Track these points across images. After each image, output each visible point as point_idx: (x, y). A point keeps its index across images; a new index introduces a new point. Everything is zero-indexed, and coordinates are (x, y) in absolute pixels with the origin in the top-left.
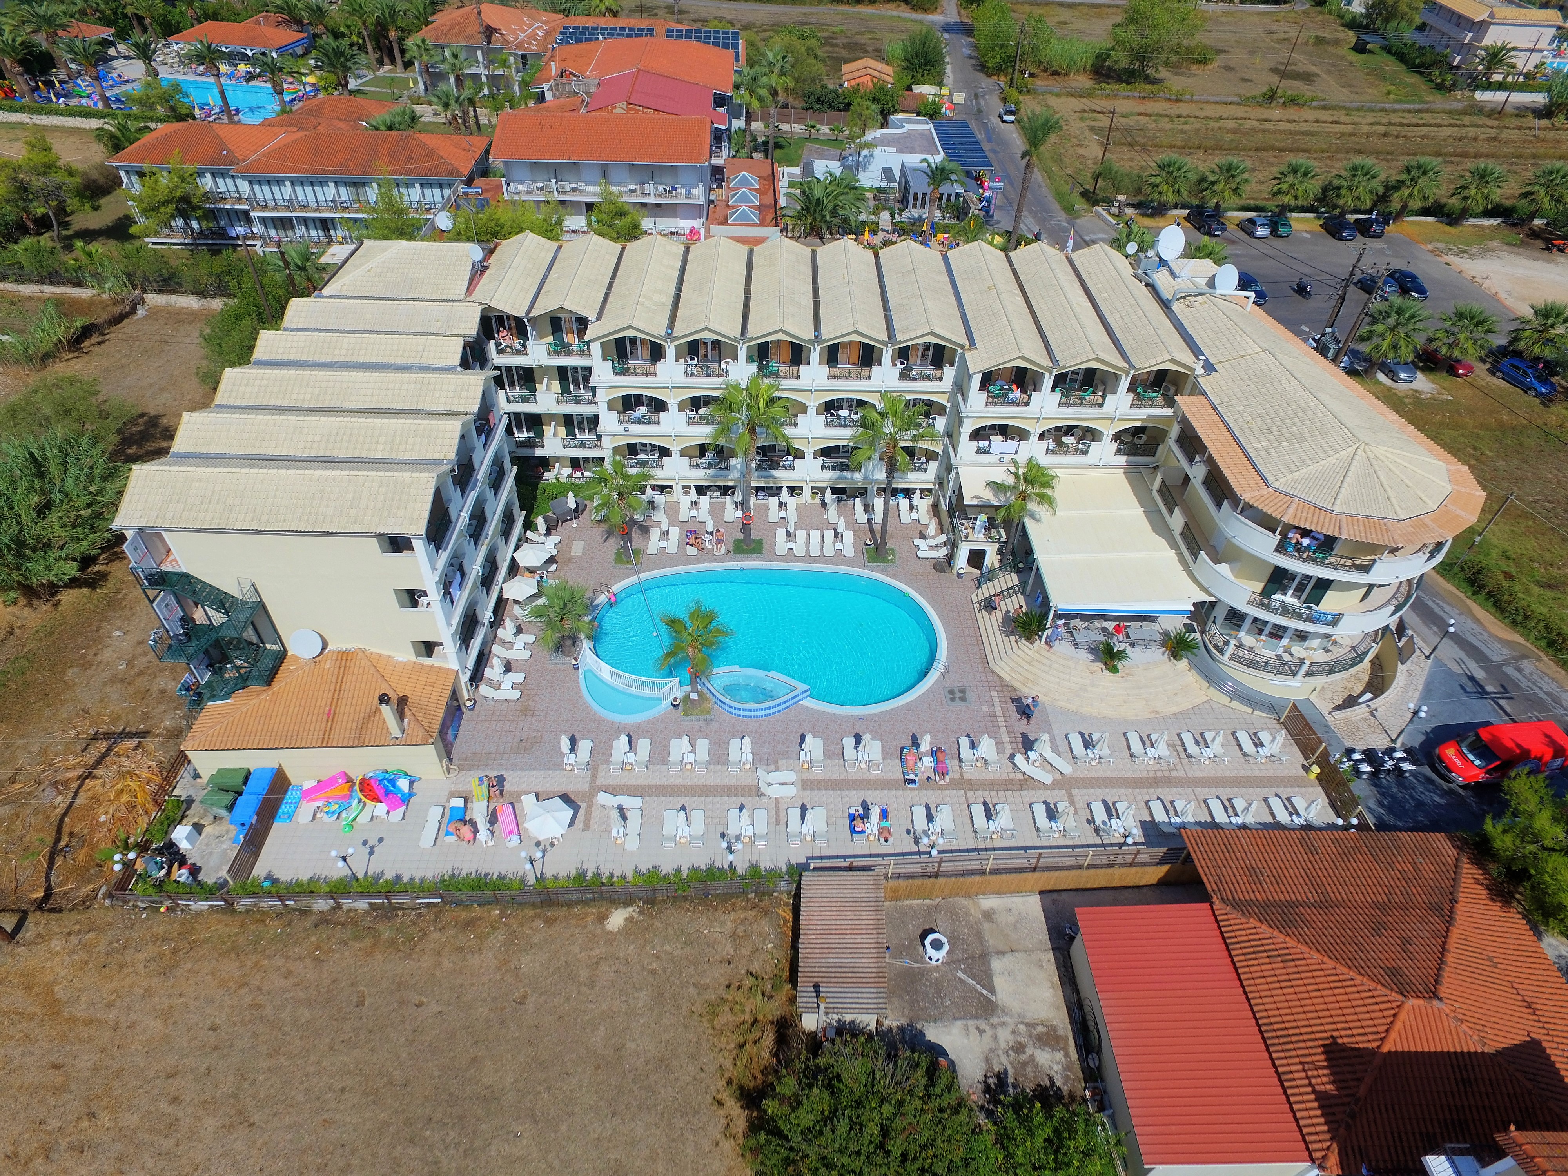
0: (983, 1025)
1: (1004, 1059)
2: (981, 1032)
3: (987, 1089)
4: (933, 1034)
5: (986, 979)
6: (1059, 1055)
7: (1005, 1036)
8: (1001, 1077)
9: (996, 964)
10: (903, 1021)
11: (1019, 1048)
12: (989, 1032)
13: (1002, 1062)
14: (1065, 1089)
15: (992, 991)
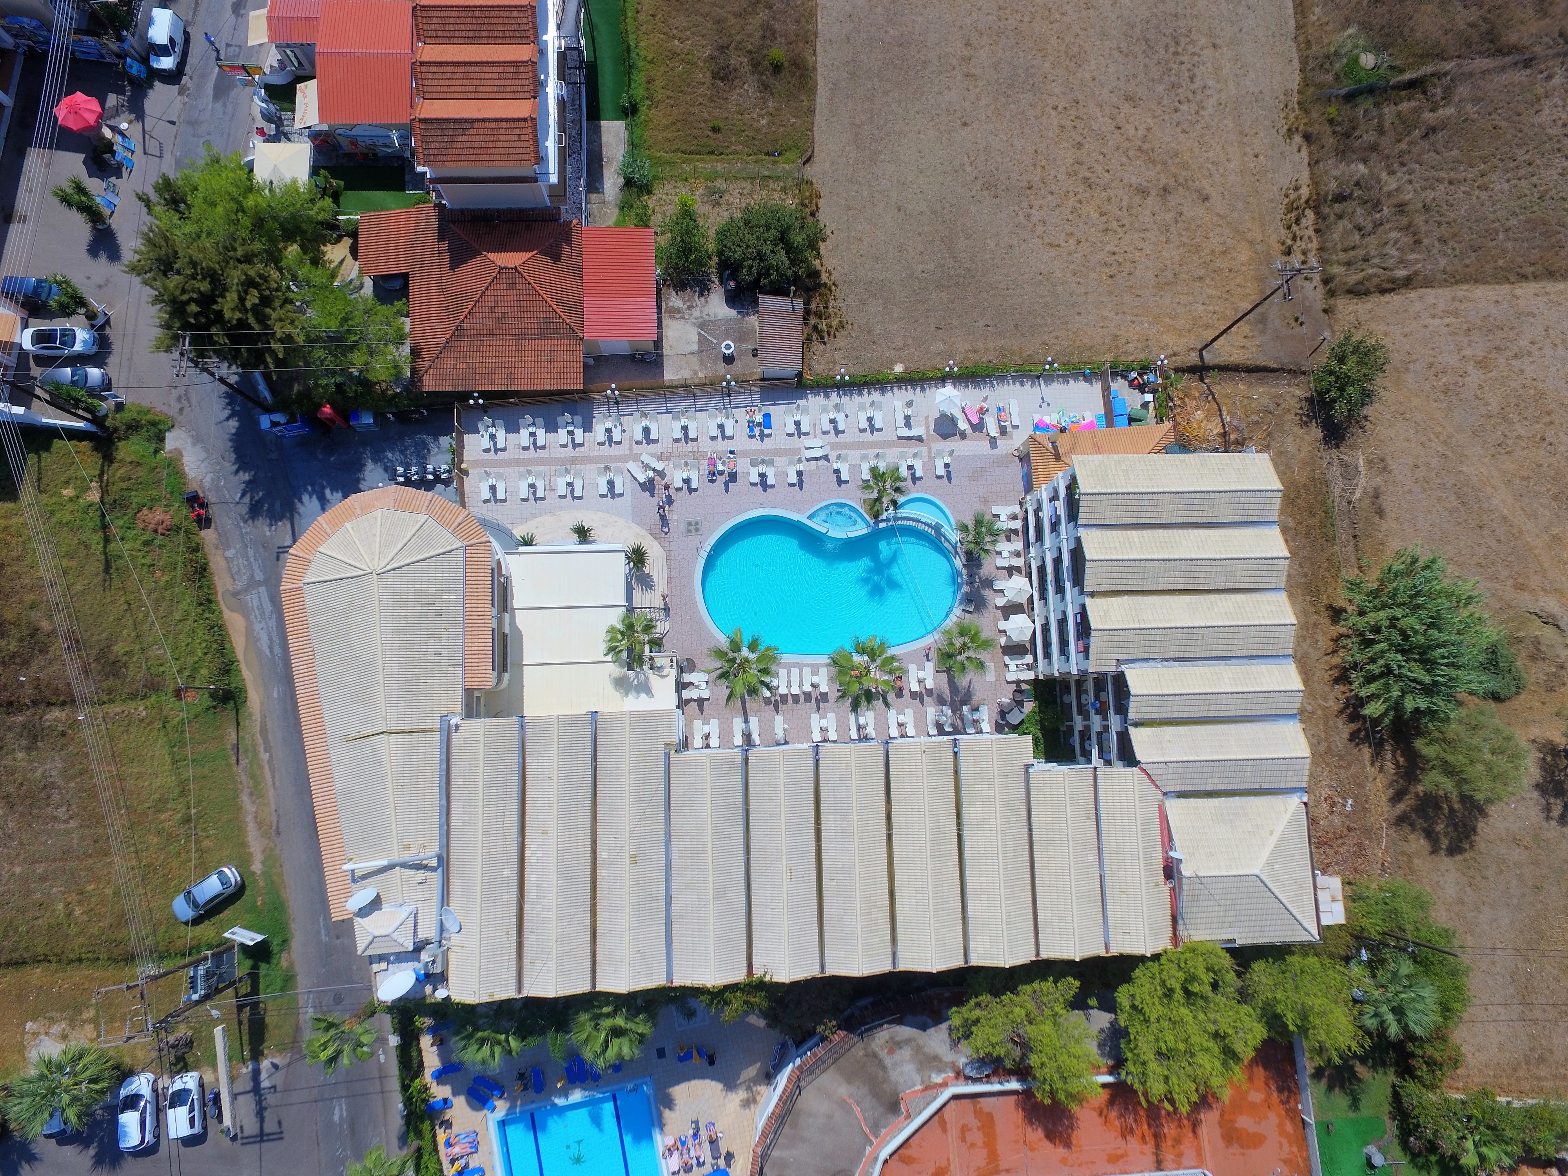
0: (706, 318)
1: (698, 302)
2: (708, 315)
3: (709, 290)
4: (733, 313)
5: (702, 339)
6: (670, 304)
7: (696, 313)
8: (701, 294)
9: (695, 347)
10: (747, 318)
11: (690, 308)
12: (704, 315)
13: (699, 302)
14: (671, 290)
15: (699, 333)
